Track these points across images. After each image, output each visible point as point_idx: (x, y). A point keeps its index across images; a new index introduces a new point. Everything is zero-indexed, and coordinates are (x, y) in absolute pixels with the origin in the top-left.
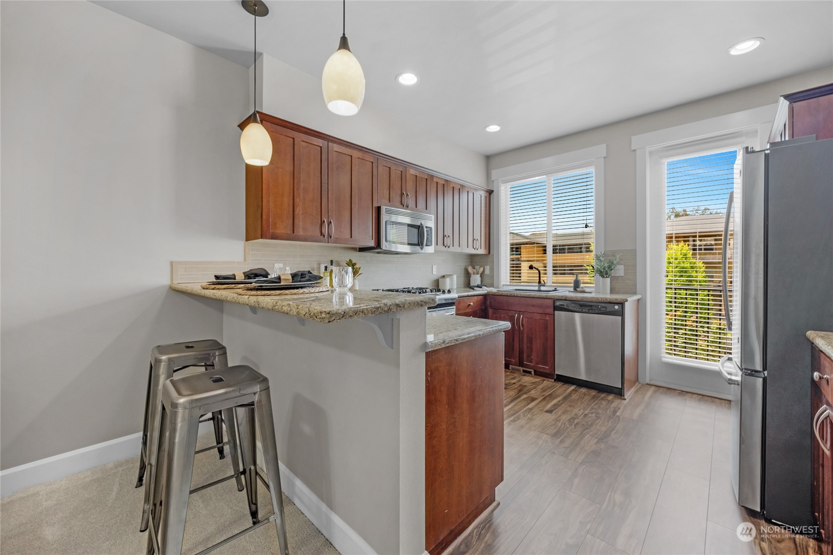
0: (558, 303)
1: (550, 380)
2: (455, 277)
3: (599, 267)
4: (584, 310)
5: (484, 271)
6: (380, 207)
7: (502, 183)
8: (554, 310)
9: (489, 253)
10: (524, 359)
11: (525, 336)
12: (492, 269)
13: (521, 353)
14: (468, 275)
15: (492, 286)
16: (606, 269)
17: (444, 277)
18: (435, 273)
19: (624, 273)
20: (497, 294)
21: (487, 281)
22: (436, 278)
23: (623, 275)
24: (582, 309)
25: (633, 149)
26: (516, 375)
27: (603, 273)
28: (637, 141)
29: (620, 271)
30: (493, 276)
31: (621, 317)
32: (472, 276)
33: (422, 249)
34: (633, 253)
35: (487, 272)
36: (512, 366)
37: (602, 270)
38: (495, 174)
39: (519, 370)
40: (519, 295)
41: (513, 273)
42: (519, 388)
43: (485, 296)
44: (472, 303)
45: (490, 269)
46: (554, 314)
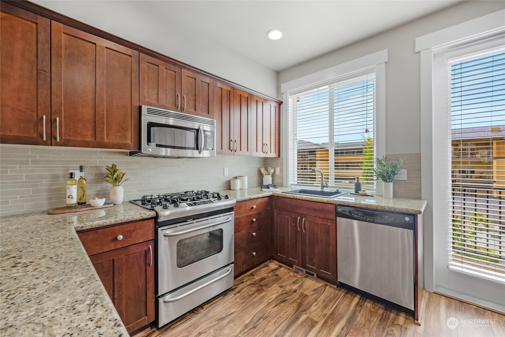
0: (340, 210)
1: (332, 285)
2: (246, 178)
3: (381, 171)
4: (369, 219)
5: (275, 172)
6: (141, 106)
7: (290, 95)
8: (336, 216)
9: (279, 156)
10: (307, 261)
11: (307, 238)
12: (282, 170)
13: (304, 255)
14: (261, 175)
15: (282, 185)
16: (390, 174)
17: (236, 178)
18: (227, 175)
19: (407, 177)
20: (281, 196)
21: (277, 181)
22: (228, 179)
23: (406, 179)
24: (366, 218)
25: (417, 50)
26: (299, 276)
27: (386, 177)
28: (421, 42)
29: (403, 175)
30: (283, 176)
31: (412, 231)
32: (264, 176)
33: (200, 153)
34: (418, 157)
35: (278, 172)
36: (296, 266)
37: (385, 175)
38: (284, 87)
39: (303, 271)
40: (301, 199)
41: (300, 175)
42: (299, 301)
43: (271, 197)
44: (255, 206)
45: (280, 170)
46: (336, 221)
